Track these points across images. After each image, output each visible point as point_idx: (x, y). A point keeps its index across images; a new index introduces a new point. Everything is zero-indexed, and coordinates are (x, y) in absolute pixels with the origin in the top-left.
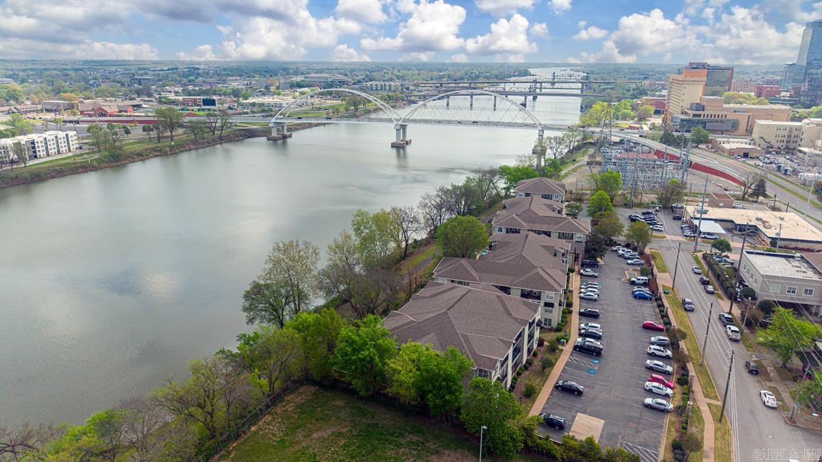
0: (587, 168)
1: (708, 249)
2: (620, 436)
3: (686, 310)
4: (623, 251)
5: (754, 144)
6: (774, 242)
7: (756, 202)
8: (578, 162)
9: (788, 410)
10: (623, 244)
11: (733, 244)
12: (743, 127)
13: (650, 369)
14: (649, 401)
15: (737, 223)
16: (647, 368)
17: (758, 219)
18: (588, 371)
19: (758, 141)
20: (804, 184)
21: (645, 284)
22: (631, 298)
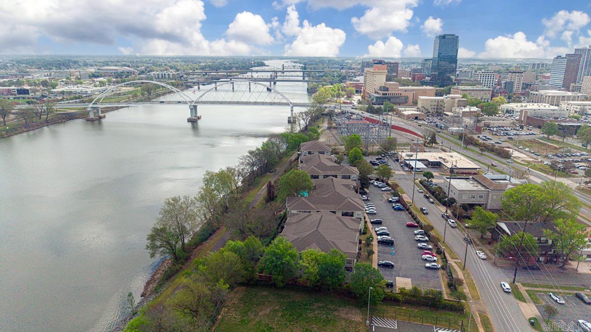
0: (328, 131)
1: (420, 178)
2: (422, 285)
3: (424, 214)
4: (377, 183)
5: (420, 111)
6: (452, 170)
7: (432, 147)
8: (321, 127)
9: (491, 259)
10: (374, 179)
11: (434, 174)
12: (410, 101)
13: (421, 248)
14: (428, 265)
15: (430, 161)
16: (418, 248)
17: (440, 158)
18: (391, 254)
19: (421, 109)
20: (452, 134)
21: (397, 202)
22: (393, 210)
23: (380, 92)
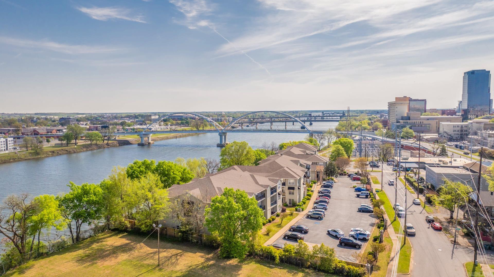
12: (434, 128)
17: (440, 161)
18: (315, 223)
19: (443, 135)
23: (401, 121)
